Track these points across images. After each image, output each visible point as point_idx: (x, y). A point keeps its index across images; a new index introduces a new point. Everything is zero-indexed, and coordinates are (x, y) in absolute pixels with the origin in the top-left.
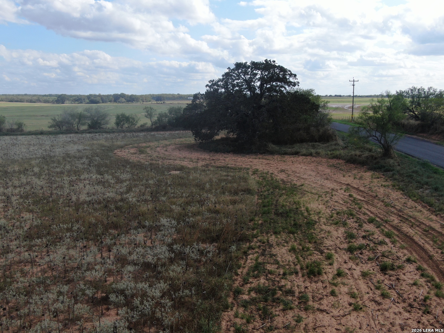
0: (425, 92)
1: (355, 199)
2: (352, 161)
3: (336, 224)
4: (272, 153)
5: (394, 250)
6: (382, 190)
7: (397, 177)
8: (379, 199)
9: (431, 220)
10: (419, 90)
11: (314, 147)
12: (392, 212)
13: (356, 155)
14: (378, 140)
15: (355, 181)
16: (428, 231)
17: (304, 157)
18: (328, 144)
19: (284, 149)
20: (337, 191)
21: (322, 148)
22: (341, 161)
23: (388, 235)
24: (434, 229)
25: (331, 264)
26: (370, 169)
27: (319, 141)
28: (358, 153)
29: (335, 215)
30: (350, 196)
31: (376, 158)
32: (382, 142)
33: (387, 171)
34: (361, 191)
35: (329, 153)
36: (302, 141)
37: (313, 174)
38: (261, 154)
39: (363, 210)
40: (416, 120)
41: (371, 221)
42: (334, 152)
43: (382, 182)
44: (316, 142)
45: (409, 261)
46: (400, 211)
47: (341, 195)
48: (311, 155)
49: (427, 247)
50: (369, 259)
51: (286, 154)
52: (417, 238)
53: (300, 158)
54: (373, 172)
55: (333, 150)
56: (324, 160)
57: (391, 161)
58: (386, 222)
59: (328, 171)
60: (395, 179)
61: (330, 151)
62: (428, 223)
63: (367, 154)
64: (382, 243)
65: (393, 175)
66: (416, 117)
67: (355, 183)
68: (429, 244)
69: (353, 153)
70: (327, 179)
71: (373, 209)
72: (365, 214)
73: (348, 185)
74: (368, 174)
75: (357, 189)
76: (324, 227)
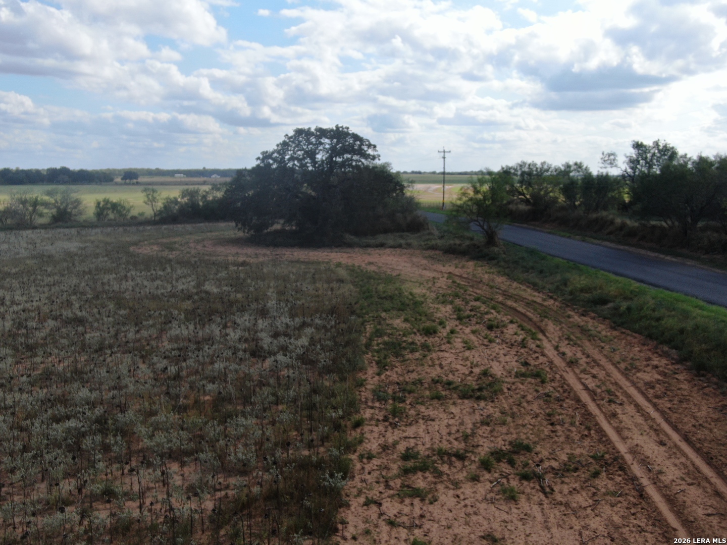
0: (537, 168)
1: (459, 284)
2: (452, 252)
3: (443, 303)
4: (350, 245)
5: (499, 317)
6: (486, 276)
7: (502, 264)
8: (484, 284)
9: (534, 296)
10: (529, 165)
11: (402, 237)
12: (497, 293)
13: (455, 244)
14: (480, 225)
15: (457, 270)
16: (530, 304)
17: (392, 249)
18: (419, 234)
19: (365, 240)
20: (438, 279)
21: (413, 239)
22: (437, 252)
23: (494, 308)
24: (535, 302)
25: (444, 327)
26: (473, 259)
27: (408, 231)
28: (458, 242)
29: (441, 297)
30: (454, 282)
31: (478, 247)
32: (485, 227)
33: (492, 259)
34: (465, 278)
35: (423, 243)
36: (385, 231)
37: (408, 265)
38: (337, 247)
39: (468, 292)
40: (527, 205)
41: (477, 300)
42: (429, 242)
43: (486, 268)
44: (403, 231)
45: (511, 322)
46: (505, 291)
47: (443, 282)
48: (400, 246)
49: (528, 314)
50: (477, 323)
51: (368, 246)
52: (520, 309)
53: (388, 251)
54: (476, 262)
55: (428, 240)
56: (417, 252)
57: (496, 249)
58: (492, 300)
59: (424, 262)
60: (500, 266)
61: (424, 241)
62: (530, 298)
63: (467, 242)
64: (487, 313)
65: (498, 262)
66: (527, 202)
67: (457, 271)
68: (530, 312)
69: (452, 242)
70: (425, 269)
71: (478, 291)
72: (470, 295)
73: (450, 273)
74: (471, 264)
75: (461, 276)
76: (431, 305)
